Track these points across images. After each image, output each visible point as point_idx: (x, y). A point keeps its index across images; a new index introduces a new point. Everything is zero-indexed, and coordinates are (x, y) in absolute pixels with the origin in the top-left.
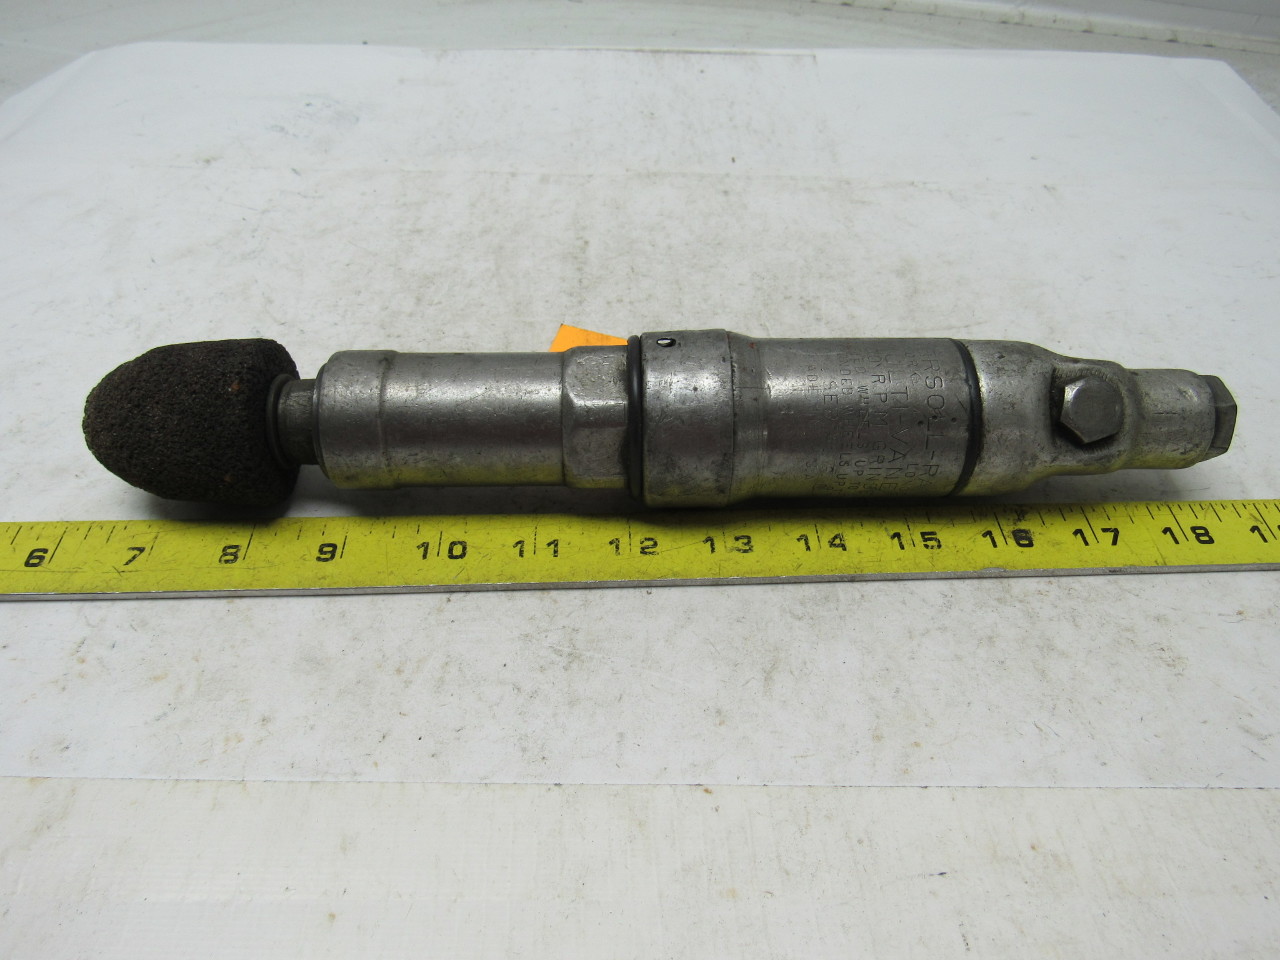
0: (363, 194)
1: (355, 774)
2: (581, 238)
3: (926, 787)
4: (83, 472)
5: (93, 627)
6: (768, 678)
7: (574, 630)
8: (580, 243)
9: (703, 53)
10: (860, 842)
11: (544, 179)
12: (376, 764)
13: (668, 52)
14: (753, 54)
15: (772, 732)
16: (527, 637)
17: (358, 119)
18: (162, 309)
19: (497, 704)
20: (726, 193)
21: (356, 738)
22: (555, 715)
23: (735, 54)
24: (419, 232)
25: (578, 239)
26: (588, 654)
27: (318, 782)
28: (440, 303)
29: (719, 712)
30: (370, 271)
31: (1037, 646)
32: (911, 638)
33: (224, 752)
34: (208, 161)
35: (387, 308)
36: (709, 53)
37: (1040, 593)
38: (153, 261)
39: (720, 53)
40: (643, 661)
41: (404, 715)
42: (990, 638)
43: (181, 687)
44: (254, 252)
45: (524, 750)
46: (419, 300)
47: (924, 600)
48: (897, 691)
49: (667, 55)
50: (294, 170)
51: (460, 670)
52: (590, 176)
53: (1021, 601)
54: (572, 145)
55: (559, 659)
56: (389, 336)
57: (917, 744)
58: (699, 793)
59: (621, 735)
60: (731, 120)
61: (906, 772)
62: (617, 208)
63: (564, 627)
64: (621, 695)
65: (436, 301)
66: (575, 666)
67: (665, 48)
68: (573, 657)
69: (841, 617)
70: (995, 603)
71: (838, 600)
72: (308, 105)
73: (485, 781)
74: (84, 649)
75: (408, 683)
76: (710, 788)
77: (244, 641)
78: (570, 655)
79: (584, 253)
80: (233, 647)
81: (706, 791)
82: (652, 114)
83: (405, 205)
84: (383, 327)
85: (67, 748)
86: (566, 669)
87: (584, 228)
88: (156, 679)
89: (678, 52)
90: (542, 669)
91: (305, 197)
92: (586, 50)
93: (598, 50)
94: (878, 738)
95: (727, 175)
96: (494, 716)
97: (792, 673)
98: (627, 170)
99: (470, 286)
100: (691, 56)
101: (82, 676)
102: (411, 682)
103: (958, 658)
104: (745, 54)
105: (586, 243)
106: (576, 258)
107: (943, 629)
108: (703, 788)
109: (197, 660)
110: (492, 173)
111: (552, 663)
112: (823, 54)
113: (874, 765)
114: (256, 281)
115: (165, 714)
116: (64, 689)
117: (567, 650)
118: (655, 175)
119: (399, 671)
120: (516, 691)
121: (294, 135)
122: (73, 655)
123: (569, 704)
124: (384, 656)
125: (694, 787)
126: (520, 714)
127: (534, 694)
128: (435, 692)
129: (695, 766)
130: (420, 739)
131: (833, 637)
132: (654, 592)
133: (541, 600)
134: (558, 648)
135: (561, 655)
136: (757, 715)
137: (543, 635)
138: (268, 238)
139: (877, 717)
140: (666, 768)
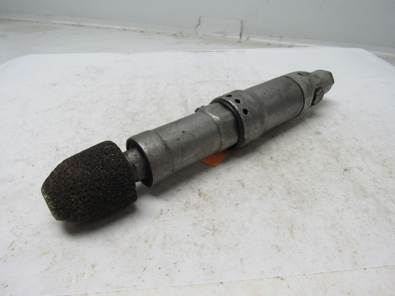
0: (109, 91)
1: (135, 286)
2: (184, 99)
3: (365, 269)
4: (12, 180)
5: (17, 236)
6: (291, 232)
7: (212, 220)
9: (210, 51)
10: (349, 294)
11: (168, 84)
12: (143, 281)
15: (300, 253)
16: (194, 224)
17: (104, 72)
18: (41, 127)
19: (189, 252)
20: (228, 85)
21: (133, 271)
22: (213, 254)
23: (220, 51)
24: (129, 100)
25: (183, 100)
26: (220, 228)
27: (120, 291)
28: (140, 121)
29: (277, 246)
30: (114, 112)
31: (384, 211)
32: (338, 212)
33: (77, 282)
34: (54, 85)
35: (122, 123)
37: (377, 193)
38: (37, 113)
39: (215, 51)
40: (242, 229)
41: (152, 259)
42: (367, 210)
43: (55, 256)
44: (73, 108)
45: (204, 269)
46: (133, 120)
47: (338, 198)
48: (341, 232)
50: (84, 86)
51: (171, 239)
52: (183, 83)
53: (372, 196)
54: (175, 75)
55: (209, 231)
56: (124, 131)
57: (356, 252)
58: (279, 280)
59: (241, 259)
60: (223, 67)
61: (355, 263)
62: (194, 91)
63: (208, 219)
64: (237, 243)
65: (139, 120)
66: (216, 233)
67: (198, 51)
68: (215, 230)
69: (311, 207)
70: (363, 197)
71: (307, 201)
72: (87, 69)
73: (191, 284)
74: (13, 245)
75: (151, 246)
76: (283, 278)
78: (213, 229)
81: (282, 279)
82: (199, 67)
83: (123, 93)
84: (122, 128)
85: (7, 286)
86: (213, 235)
87: (185, 97)
88: (45, 254)
89: (202, 52)
90: (204, 236)
91: (89, 93)
92: (174, 52)
93: (177, 52)
94: (340, 251)
95: (227, 81)
96: (188, 256)
97: (299, 229)
98: (195, 81)
99: (150, 115)
100: (207, 52)
101: (13, 256)
102: (152, 246)
103: (358, 218)
104: (222, 51)
105: (186, 100)
106: (184, 105)
107: (349, 208)
108: (280, 278)
109: (62, 245)
110: (151, 84)
111: (207, 233)
112: (246, 50)
113: (343, 262)
114: (74, 117)
115: (49, 268)
116: (5, 261)
117: (211, 228)
118: (204, 82)
119: (146, 242)
120: (195, 245)
121: (83, 77)
122: (9, 248)
123: (217, 249)
124: (139, 236)
125: (277, 278)
126: (199, 255)
127: (202, 246)
128: (162, 249)
129: (274, 269)
130: (160, 268)
131: (310, 214)
132: (239, 204)
133: (197, 210)
134: (208, 227)
135: (210, 230)
136: (292, 247)
137: (201, 223)
138: (77, 104)
139: (337, 243)
140: (263, 271)
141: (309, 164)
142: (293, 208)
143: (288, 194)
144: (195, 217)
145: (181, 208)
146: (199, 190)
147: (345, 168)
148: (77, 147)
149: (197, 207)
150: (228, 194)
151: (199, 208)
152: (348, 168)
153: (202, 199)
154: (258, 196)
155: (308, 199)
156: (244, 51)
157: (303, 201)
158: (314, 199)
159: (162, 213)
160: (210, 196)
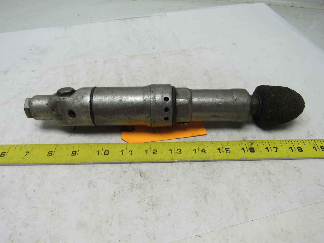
0: (55, 75)
2: (120, 78)
3: (253, 221)
5: (13, 230)
6: (206, 199)
7: (151, 197)
8: (120, 79)
9: (137, 18)
10: (242, 241)
11: (105, 62)
13: (127, 19)
14: (150, 16)
15: (211, 215)
16: (139, 202)
17: (47, 52)
18: (5, 122)
19: (137, 225)
20: (154, 58)
22: (154, 224)
23: (145, 17)
25: (119, 78)
26: (157, 203)
29: (196, 212)
31: (267, 173)
32: (237, 178)
34: (6, 72)
36: (138, 17)
40: (172, 202)
41: (113, 235)
42: (256, 174)
45: (149, 237)
47: (237, 167)
48: (238, 194)
49: (127, 20)
50: (32, 71)
51: (124, 217)
52: (117, 59)
54: (109, 50)
55: (150, 207)
57: (247, 209)
58: (198, 238)
59: (173, 225)
60: (149, 36)
61: (247, 217)
62: (127, 67)
63: (148, 196)
64: (170, 213)
66: (155, 208)
67: (126, 18)
68: (154, 205)
69: (218, 177)
72: (31, 50)
74: (12, 237)
75: (111, 225)
76: (200, 235)
77: (60, 223)
78: (153, 204)
79: (122, 82)
80: (57, 226)
82: (128, 38)
83: (68, 76)
86: (153, 209)
87: (120, 74)
89: (130, 18)
90: (146, 211)
91: (38, 78)
92: (105, 21)
93: (108, 21)
94: (237, 209)
95: (153, 53)
96: (138, 229)
97: (211, 196)
98: (127, 56)
100: (134, 19)
102: (112, 224)
103: (250, 181)
104: (147, 17)
107: (244, 174)
108: (199, 236)
109: (48, 233)
110: (90, 63)
111: (149, 208)
112: (168, 14)
113: (238, 217)
117: (151, 203)
118: (134, 56)
119: (107, 221)
120: (141, 219)
121: (29, 60)
122: (9, 240)
123: (157, 220)
124: (101, 218)
125: (196, 236)
126: (144, 226)
127: (146, 219)
128: (119, 226)
129: (195, 230)
130: (119, 241)
131: (218, 183)
132: (169, 180)
133: (140, 190)
134: (149, 203)
135: (150, 205)
136: (206, 210)
137: (144, 200)
138: (30, 93)
139: (235, 203)
140: (187, 233)
141: (218, 136)
142: (207, 179)
143: (203, 167)
144: (139, 196)
145: (129, 189)
146: (140, 171)
147: (243, 138)
148: (40, 141)
149: (140, 187)
150: (161, 172)
151: (141, 187)
152: (245, 137)
153: (143, 178)
154: (182, 171)
155: (217, 170)
156: (166, 15)
157: (213, 172)
158: (221, 169)
159: (115, 195)
160: (148, 175)
